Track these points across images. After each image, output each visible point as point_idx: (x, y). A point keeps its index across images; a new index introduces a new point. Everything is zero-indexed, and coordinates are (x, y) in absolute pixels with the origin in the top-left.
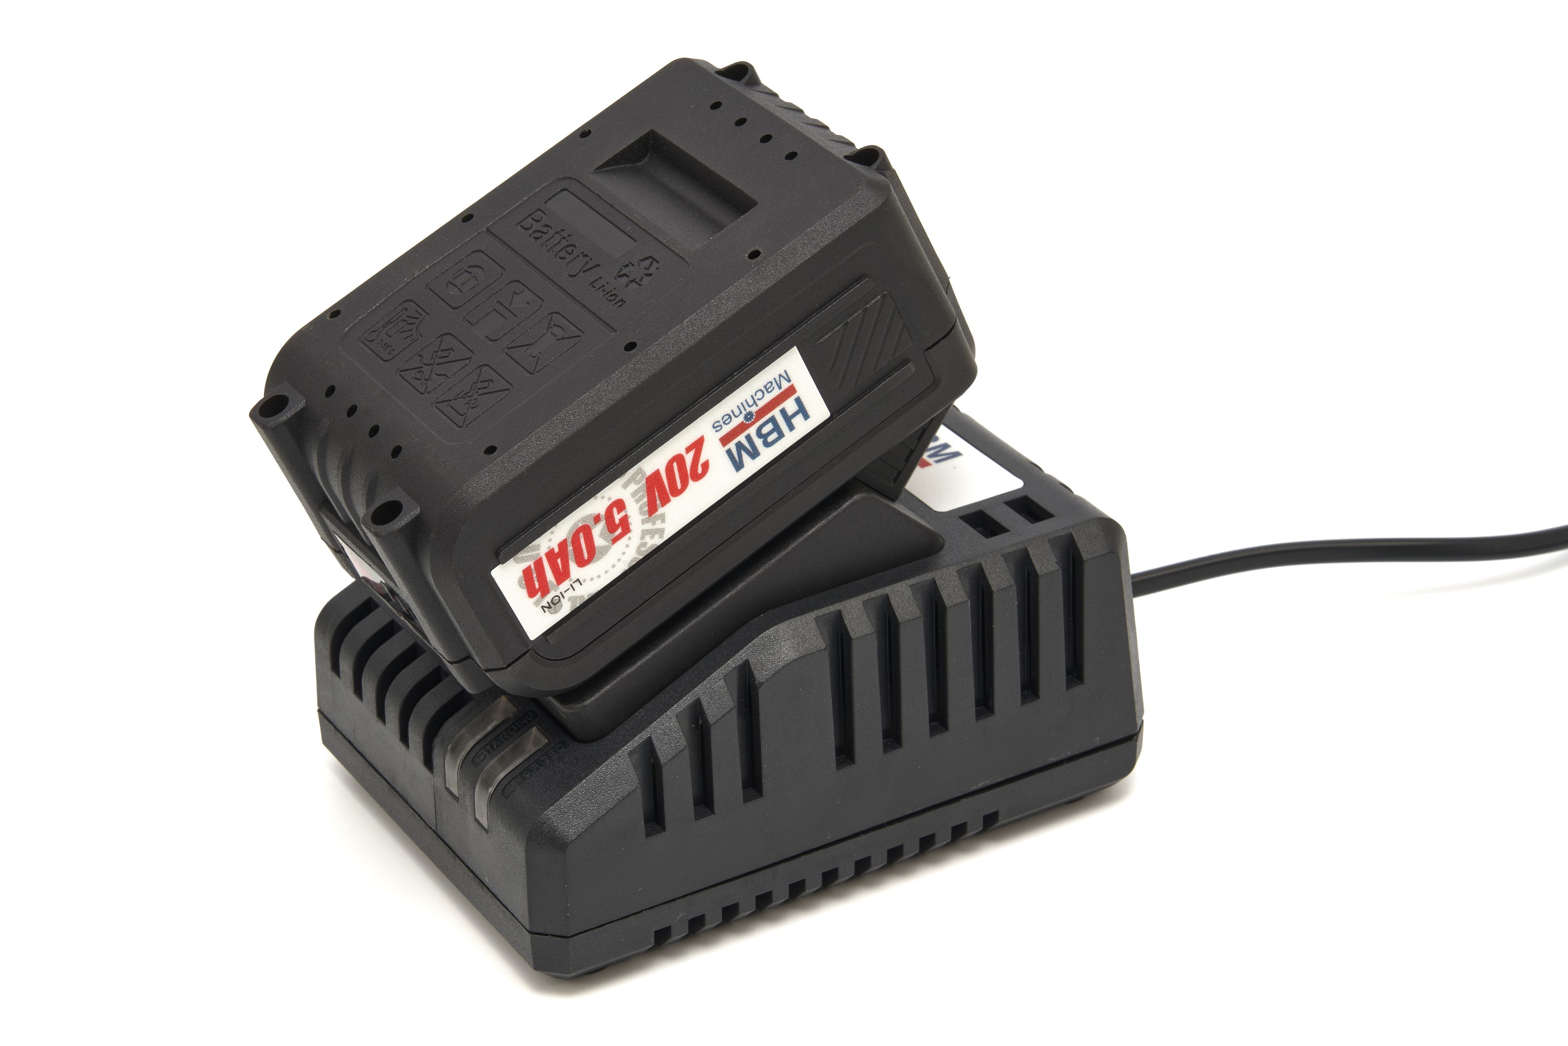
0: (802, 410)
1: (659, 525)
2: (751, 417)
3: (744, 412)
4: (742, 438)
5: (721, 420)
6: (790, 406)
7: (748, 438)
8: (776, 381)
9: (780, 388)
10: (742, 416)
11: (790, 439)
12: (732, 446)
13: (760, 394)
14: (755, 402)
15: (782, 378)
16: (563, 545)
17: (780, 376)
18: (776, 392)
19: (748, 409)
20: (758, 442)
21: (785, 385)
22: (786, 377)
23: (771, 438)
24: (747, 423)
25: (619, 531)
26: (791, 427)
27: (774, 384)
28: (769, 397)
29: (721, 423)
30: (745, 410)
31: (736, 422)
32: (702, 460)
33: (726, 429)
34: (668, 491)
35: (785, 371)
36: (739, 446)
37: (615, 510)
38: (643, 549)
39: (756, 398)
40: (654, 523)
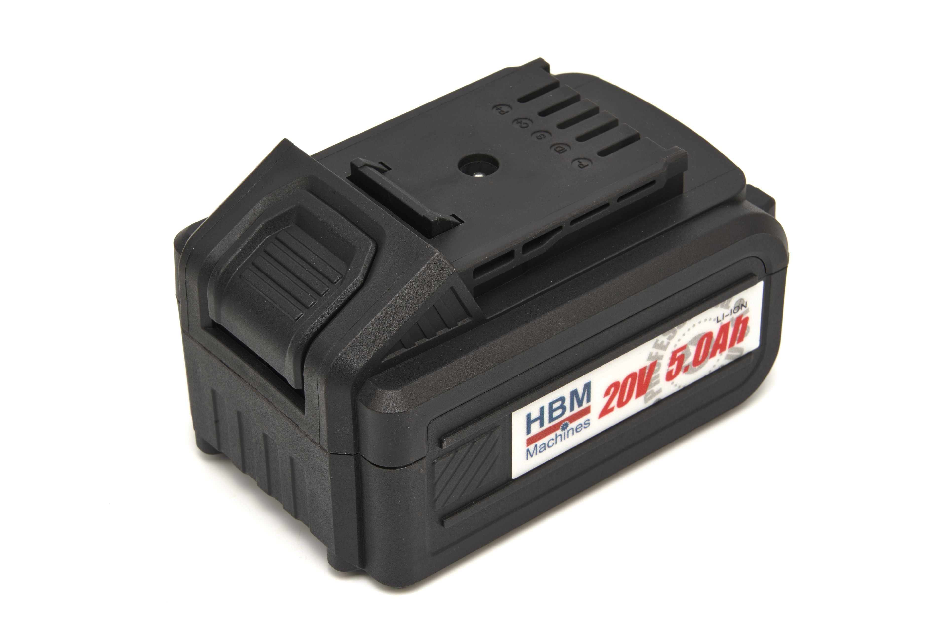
0: (529, 421)
1: (655, 351)
2: (564, 425)
3: (566, 431)
4: (577, 409)
5: (583, 427)
6: (536, 429)
7: (572, 409)
8: (536, 452)
9: (536, 446)
10: (568, 428)
11: (545, 401)
12: (585, 405)
13: (550, 444)
14: (556, 437)
15: (532, 453)
16: (713, 354)
17: (532, 456)
18: (539, 443)
19: (562, 433)
20: (567, 404)
21: (532, 447)
22: (529, 453)
23: (558, 404)
24: (568, 422)
25: (679, 354)
26: (542, 409)
27: (538, 449)
28: (545, 440)
29: (584, 426)
30: (565, 433)
31: (573, 425)
32: (608, 398)
33: (582, 420)
34: (637, 378)
35: (527, 459)
36: (580, 404)
37: (674, 373)
38: (671, 334)
39: (554, 441)
40: (657, 353)
